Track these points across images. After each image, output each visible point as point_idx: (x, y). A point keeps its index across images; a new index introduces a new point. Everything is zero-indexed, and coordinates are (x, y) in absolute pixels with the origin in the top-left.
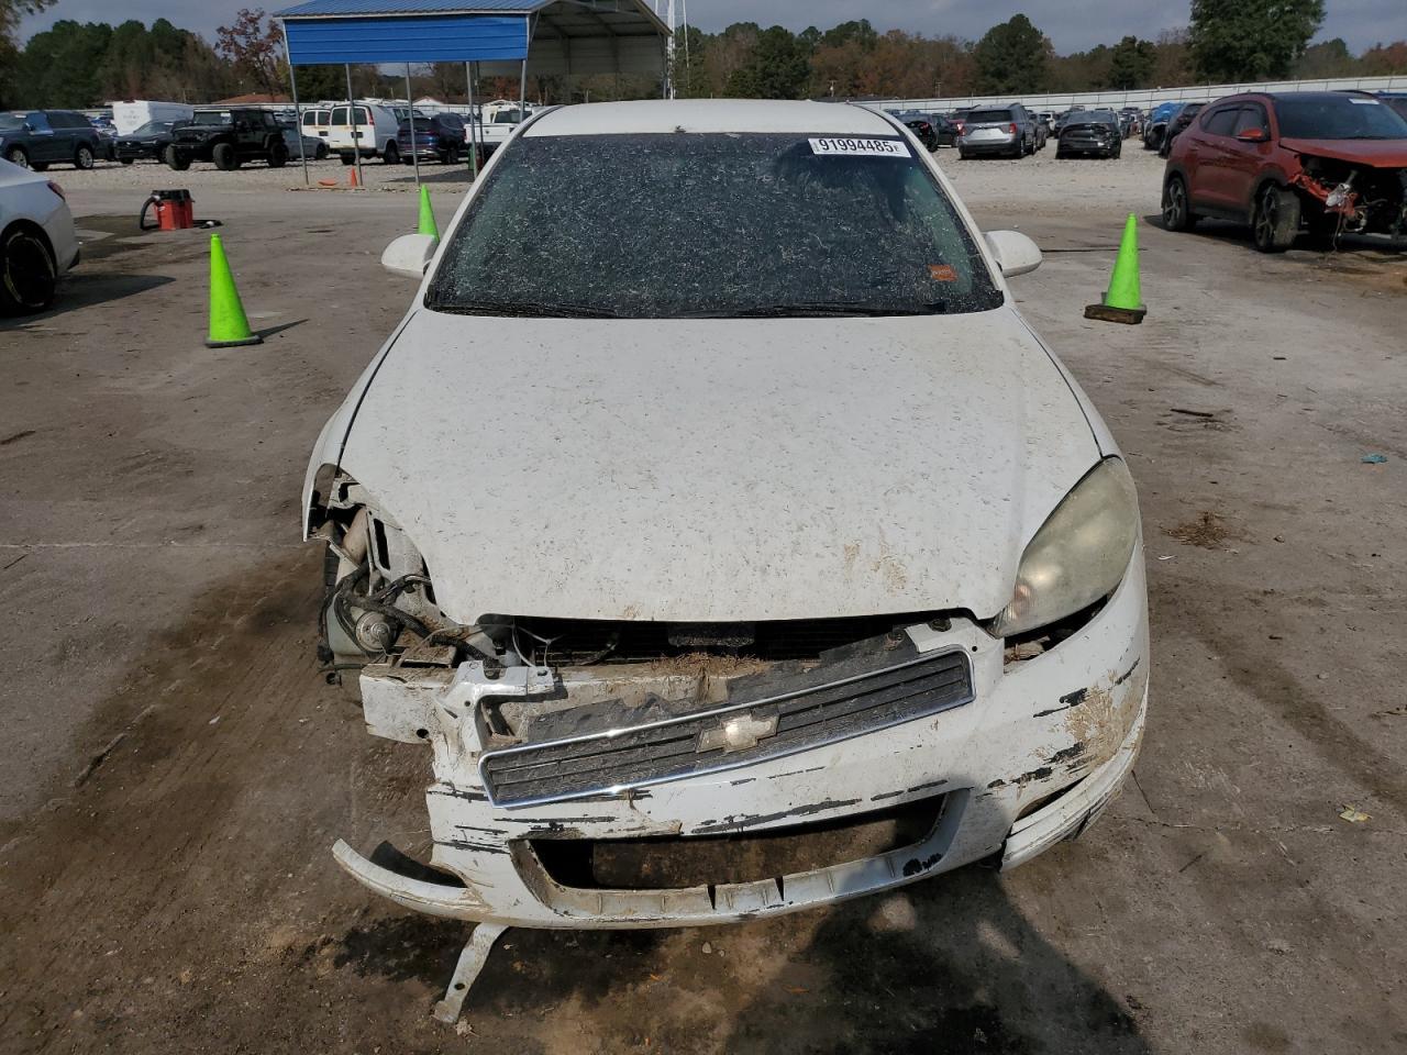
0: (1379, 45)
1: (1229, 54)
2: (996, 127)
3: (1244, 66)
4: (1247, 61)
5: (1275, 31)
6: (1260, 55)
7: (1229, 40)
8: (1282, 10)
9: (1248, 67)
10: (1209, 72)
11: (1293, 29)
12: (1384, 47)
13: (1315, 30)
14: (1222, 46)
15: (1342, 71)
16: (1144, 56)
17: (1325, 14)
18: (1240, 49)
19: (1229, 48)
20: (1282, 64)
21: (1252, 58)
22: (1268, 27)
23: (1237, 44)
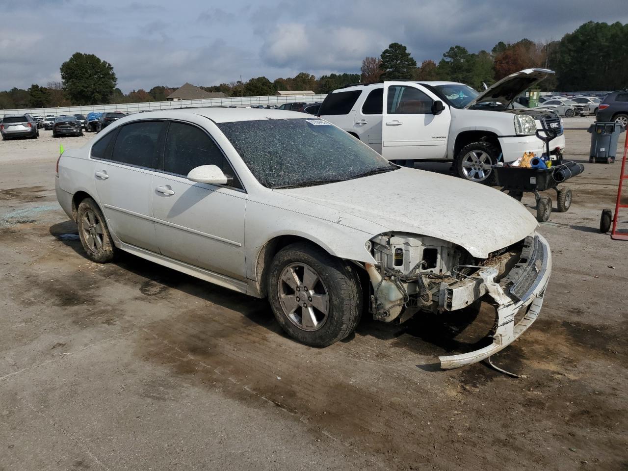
0: (134, 91)
1: (84, 93)
2: (21, 125)
3: (91, 98)
4: (92, 96)
5: (99, 85)
6: (96, 94)
7: (82, 88)
8: (99, 77)
9: (93, 99)
10: (77, 101)
11: (107, 84)
12: (136, 91)
13: (115, 84)
14: (80, 90)
15: (123, 101)
16: (44, 93)
17: (117, 79)
18: (88, 91)
19: (82, 91)
20: (105, 98)
21: (93, 95)
22: (96, 83)
23: (85, 89)
